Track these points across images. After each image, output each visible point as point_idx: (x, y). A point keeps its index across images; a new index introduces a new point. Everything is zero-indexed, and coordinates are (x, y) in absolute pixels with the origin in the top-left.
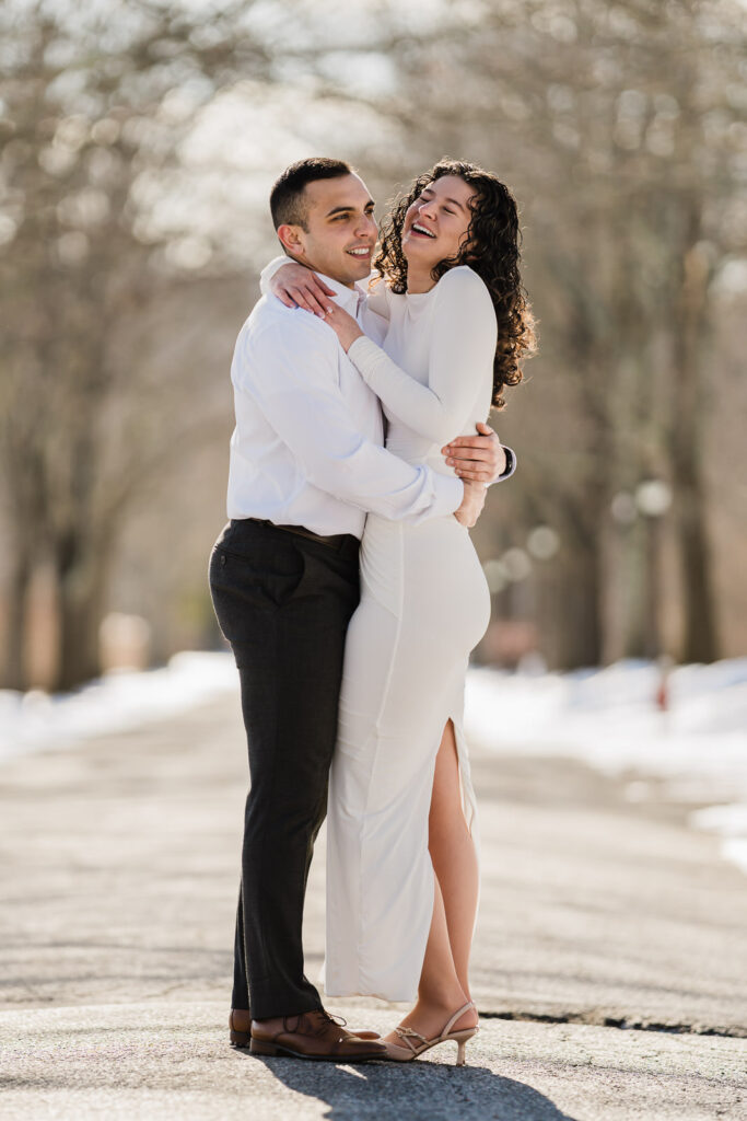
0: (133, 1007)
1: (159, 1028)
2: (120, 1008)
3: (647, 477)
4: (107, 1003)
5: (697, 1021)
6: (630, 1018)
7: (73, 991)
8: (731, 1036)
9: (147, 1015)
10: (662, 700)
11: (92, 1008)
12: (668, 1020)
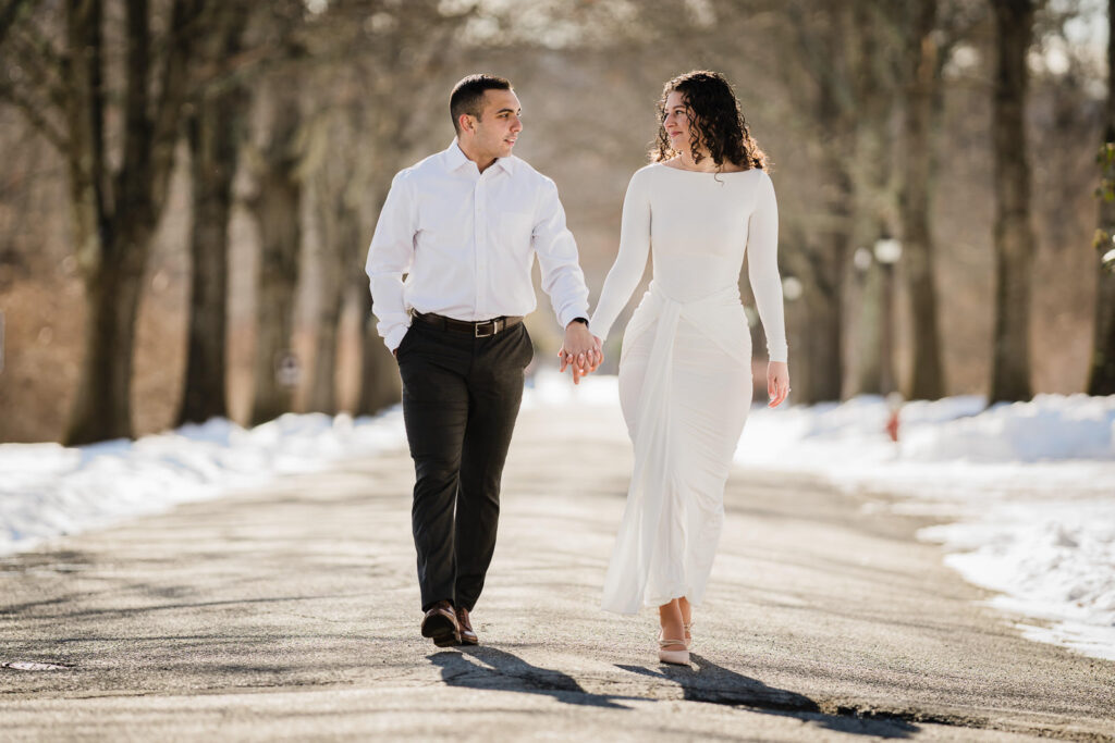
0: (422, 690)
1: (445, 711)
2: (412, 690)
3: (885, 236)
4: (400, 686)
5: (919, 711)
6: (861, 707)
7: (371, 675)
8: (948, 724)
9: (435, 697)
10: (893, 429)
11: (387, 690)
12: (894, 709)
